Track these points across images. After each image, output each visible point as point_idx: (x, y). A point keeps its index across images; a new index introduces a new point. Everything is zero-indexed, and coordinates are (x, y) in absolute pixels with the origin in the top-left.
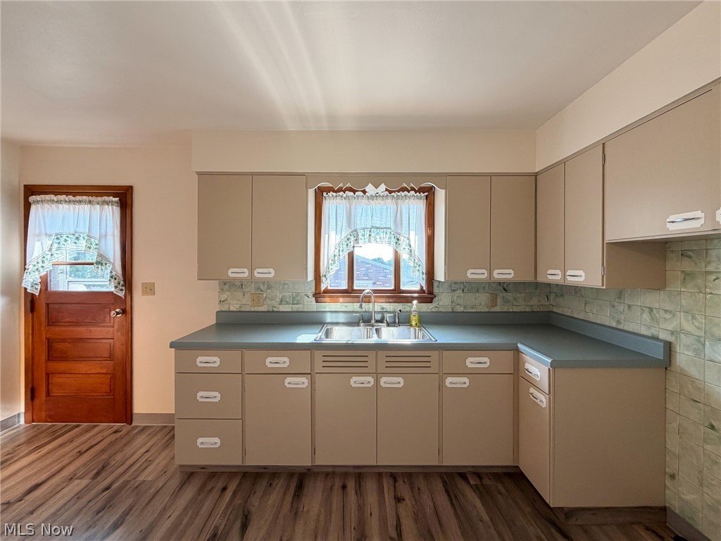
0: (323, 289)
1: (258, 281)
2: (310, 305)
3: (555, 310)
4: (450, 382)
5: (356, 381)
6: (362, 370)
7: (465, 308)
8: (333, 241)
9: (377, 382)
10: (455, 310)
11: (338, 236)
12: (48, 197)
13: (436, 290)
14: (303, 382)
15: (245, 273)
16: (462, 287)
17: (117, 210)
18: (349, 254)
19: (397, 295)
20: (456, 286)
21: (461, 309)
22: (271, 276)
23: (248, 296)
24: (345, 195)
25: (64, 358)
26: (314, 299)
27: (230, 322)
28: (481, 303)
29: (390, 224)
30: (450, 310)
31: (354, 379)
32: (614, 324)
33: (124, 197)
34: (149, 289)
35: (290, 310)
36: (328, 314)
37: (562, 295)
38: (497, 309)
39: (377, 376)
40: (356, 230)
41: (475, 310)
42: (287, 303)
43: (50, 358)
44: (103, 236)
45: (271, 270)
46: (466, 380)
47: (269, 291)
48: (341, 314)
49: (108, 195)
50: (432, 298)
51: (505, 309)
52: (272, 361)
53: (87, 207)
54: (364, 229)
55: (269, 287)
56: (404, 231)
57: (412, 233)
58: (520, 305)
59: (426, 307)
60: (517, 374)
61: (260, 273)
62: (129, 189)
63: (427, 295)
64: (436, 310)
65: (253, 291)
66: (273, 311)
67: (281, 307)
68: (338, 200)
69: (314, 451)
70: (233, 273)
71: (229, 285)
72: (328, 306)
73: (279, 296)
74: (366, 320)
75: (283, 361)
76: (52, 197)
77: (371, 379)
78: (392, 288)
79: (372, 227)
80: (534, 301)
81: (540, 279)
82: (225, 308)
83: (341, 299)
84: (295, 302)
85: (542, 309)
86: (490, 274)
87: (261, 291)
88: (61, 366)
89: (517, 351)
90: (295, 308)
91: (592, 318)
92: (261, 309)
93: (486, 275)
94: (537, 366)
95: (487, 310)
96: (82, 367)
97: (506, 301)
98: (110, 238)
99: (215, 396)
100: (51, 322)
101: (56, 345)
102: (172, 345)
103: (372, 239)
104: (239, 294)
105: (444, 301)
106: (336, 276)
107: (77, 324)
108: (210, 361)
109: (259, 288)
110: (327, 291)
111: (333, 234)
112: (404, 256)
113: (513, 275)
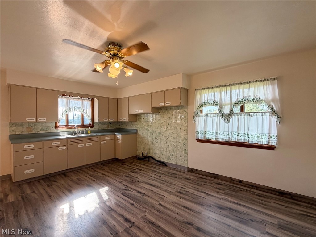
0: (58, 125)
2: (54, 130)
3: (121, 128)
4: (102, 143)
5: (79, 146)
6: (81, 143)
7: (102, 128)
8: (61, 110)
9: (85, 145)
11: (64, 109)
13: (94, 124)
18: (67, 114)
19: (83, 126)
21: (100, 129)
23: (25, 128)
24: (66, 97)
26: (55, 128)
28: (105, 127)
29: (81, 106)
30: (98, 129)
32: (131, 128)
35: (45, 132)
36: (61, 133)
37: (122, 124)
38: (109, 128)
39: (85, 143)
40: (69, 108)
42: (44, 130)
45: (45, 119)
46: (105, 142)
47: (35, 126)
48: (65, 132)
51: (111, 128)
54: (72, 107)
55: (35, 125)
56: (85, 108)
57: (87, 109)
58: (114, 127)
59: (92, 129)
60: (115, 139)
61: (40, 120)
63: (92, 126)
64: (94, 129)
65: (28, 127)
66: (37, 133)
67: (41, 131)
68: (64, 98)
70: (29, 120)
71: (15, 125)
72: (60, 130)
73: (40, 128)
77: (84, 145)
78: (81, 124)
79: (75, 107)
80: (117, 126)
81: (119, 121)
82: (13, 133)
84: (47, 129)
85: (118, 128)
86: (109, 120)
87: (32, 126)
89: (115, 134)
90: (47, 131)
91: (127, 128)
92: (33, 132)
94: (119, 136)
95: (107, 129)
97: (111, 126)
99: (32, 157)
102: (12, 143)
103: (75, 110)
104: (21, 128)
105: (96, 127)
108: (29, 146)
109: (31, 125)
111: (61, 108)
112: (85, 115)
113: (113, 120)
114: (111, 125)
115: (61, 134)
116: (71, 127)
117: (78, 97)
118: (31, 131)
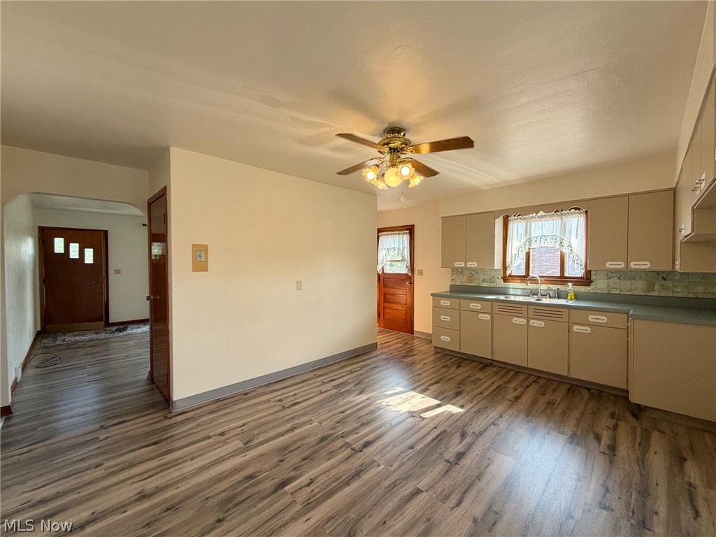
0: (508, 275)
1: (470, 269)
2: (501, 284)
4: (575, 328)
5: (516, 320)
6: (519, 315)
7: (621, 290)
8: (516, 246)
9: (528, 322)
10: (611, 292)
11: (519, 243)
12: (384, 233)
13: (593, 277)
14: (488, 317)
15: (462, 265)
16: (618, 276)
17: (408, 236)
18: (526, 253)
19: (561, 280)
20: (613, 275)
21: (616, 292)
22: (475, 266)
23: (465, 277)
25: (389, 302)
26: (502, 280)
27: (457, 290)
28: (638, 287)
29: (556, 233)
30: (606, 292)
31: (515, 319)
33: (410, 230)
34: (421, 273)
35: (488, 286)
36: (511, 289)
38: (655, 293)
39: (528, 319)
40: (530, 239)
41: (630, 293)
42: (487, 282)
43: (384, 302)
44: (404, 248)
45: (475, 263)
46: (588, 328)
47: (476, 275)
49: (405, 230)
50: (590, 283)
51: (663, 294)
52: (473, 306)
53: (398, 236)
54: (536, 237)
55: (477, 273)
57: (574, 238)
58: (682, 292)
59: (582, 289)
60: (628, 328)
61: (470, 265)
62: (413, 226)
63: (586, 280)
64: (594, 291)
65: (469, 275)
66: (480, 286)
67: (483, 284)
68: (519, 220)
69: (492, 353)
70: (457, 264)
71: (456, 271)
72: (511, 285)
73: (482, 278)
74: (534, 293)
75: (478, 306)
76: (386, 233)
77: (525, 320)
78: (558, 275)
79: (543, 236)
82: (454, 283)
83: (519, 281)
84: (491, 282)
86: (627, 265)
87: (472, 275)
88: (388, 305)
89: (629, 314)
90: (491, 285)
92: (474, 284)
93: (623, 266)
95: (643, 294)
96: (395, 306)
97: (664, 287)
98: (406, 249)
99: (448, 319)
100: (385, 286)
101: (386, 296)
102: (432, 294)
103: (543, 243)
104: (461, 276)
105: (600, 285)
106: (518, 267)
107: (393, 288)
108: (445, 303)
109: (472, 273)
110: (510, 276)
111: (514, 241)
113: (649, 266)
114: (664, 282)
115: (511, 292)
116: (534, 280)
117: (541, 213)
118: (471, 282)
